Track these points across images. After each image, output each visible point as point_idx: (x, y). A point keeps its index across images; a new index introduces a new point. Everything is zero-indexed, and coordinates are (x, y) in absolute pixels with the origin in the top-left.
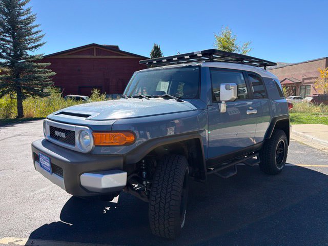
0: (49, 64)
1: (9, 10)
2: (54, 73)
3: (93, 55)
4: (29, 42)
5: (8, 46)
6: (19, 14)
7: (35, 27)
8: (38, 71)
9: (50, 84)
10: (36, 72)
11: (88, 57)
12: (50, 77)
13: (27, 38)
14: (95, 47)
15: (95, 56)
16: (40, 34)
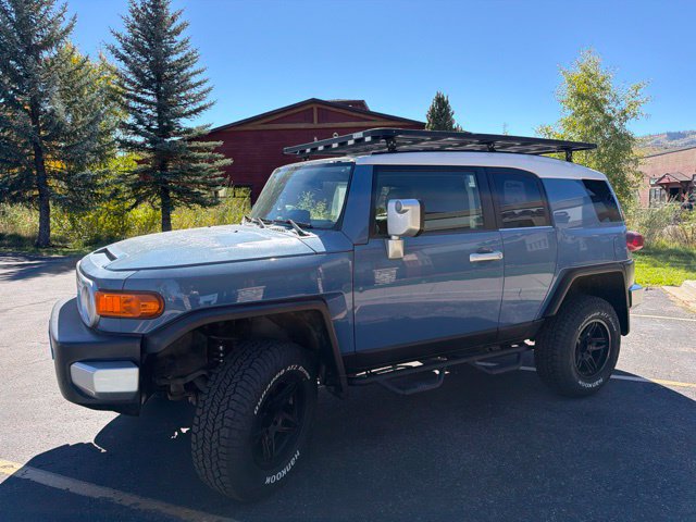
0: (220, 143)
1: (151, 45)
2: (229, 161)
3: (312, 122)
4: (185, 102)
5: (149, 112)
6: (169, 52)
7: (196, 73)
8: (198, 158)
9: (220, 181)
10: (195, 160)
11: (303, 126)
12: (221, 169)
13: (182, 94)
14: (315, 107)
15: (316, 125)
16: (205, 87)
